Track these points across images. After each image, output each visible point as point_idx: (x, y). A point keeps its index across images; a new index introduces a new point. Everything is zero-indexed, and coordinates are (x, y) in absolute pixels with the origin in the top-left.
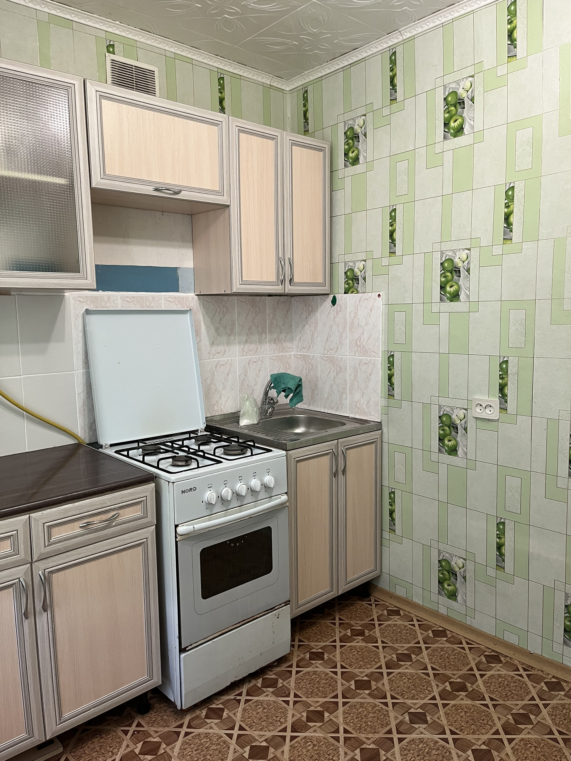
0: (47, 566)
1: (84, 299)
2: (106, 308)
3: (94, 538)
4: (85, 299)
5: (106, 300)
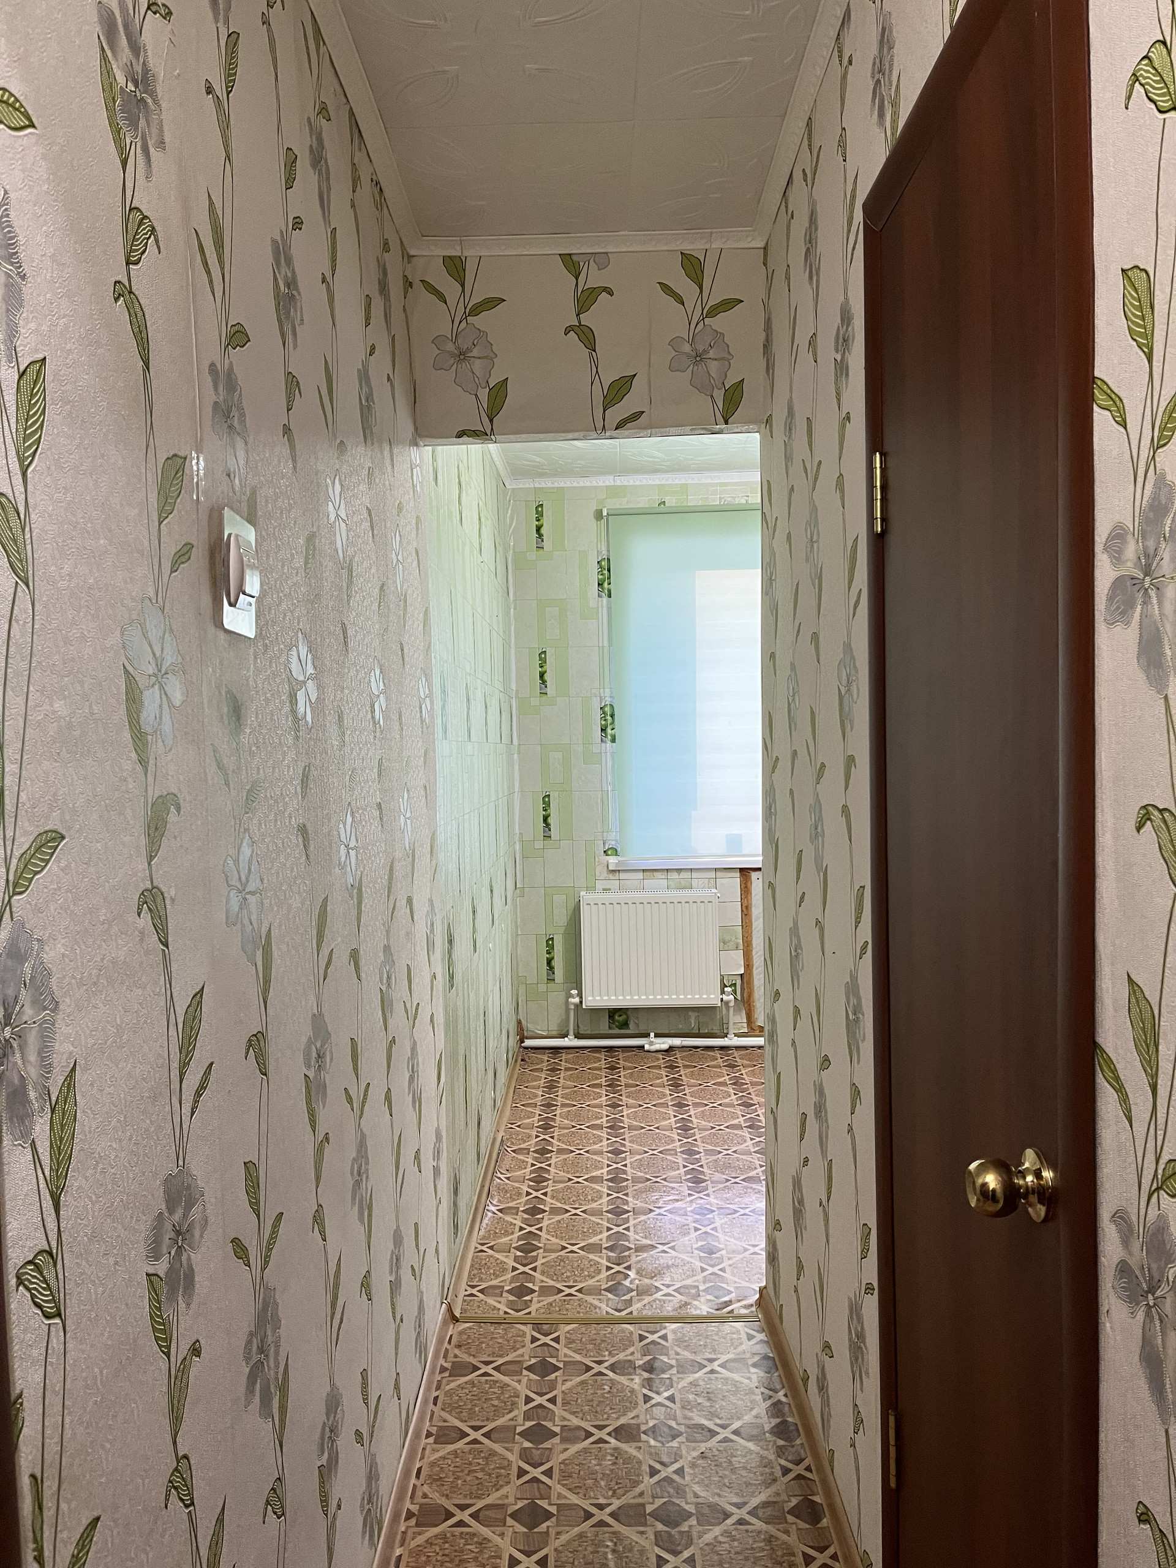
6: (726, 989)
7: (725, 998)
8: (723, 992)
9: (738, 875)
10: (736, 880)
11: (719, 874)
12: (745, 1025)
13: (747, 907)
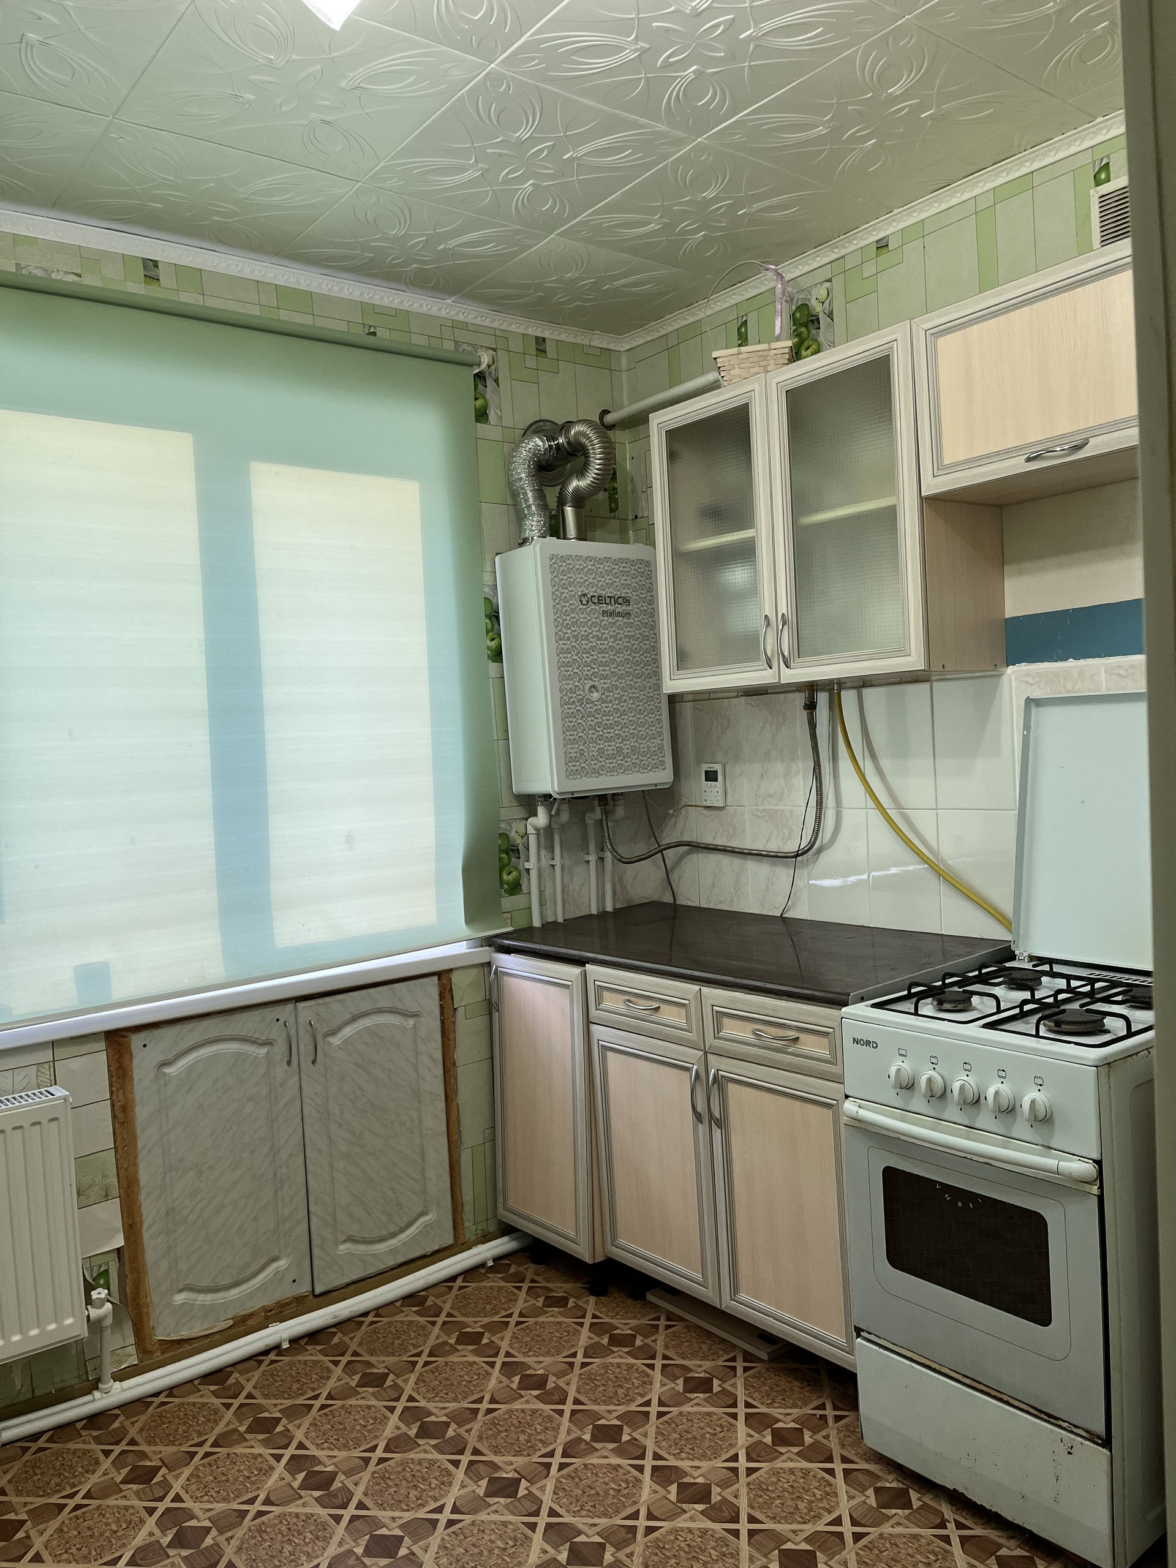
0: (722, 1067)
1: (1033, 678)
2: (1074, 692)
3: (767, 1057)
4: (1036, 679)
5: (1076, 677)
6: (94, 1294)
7: (94, 1313)
8: (89, 1301)
9: (102, 1045)
10: (99, 1060)
11: (60, 1052)
12: (132, 1350)
13: (124, 1108)
